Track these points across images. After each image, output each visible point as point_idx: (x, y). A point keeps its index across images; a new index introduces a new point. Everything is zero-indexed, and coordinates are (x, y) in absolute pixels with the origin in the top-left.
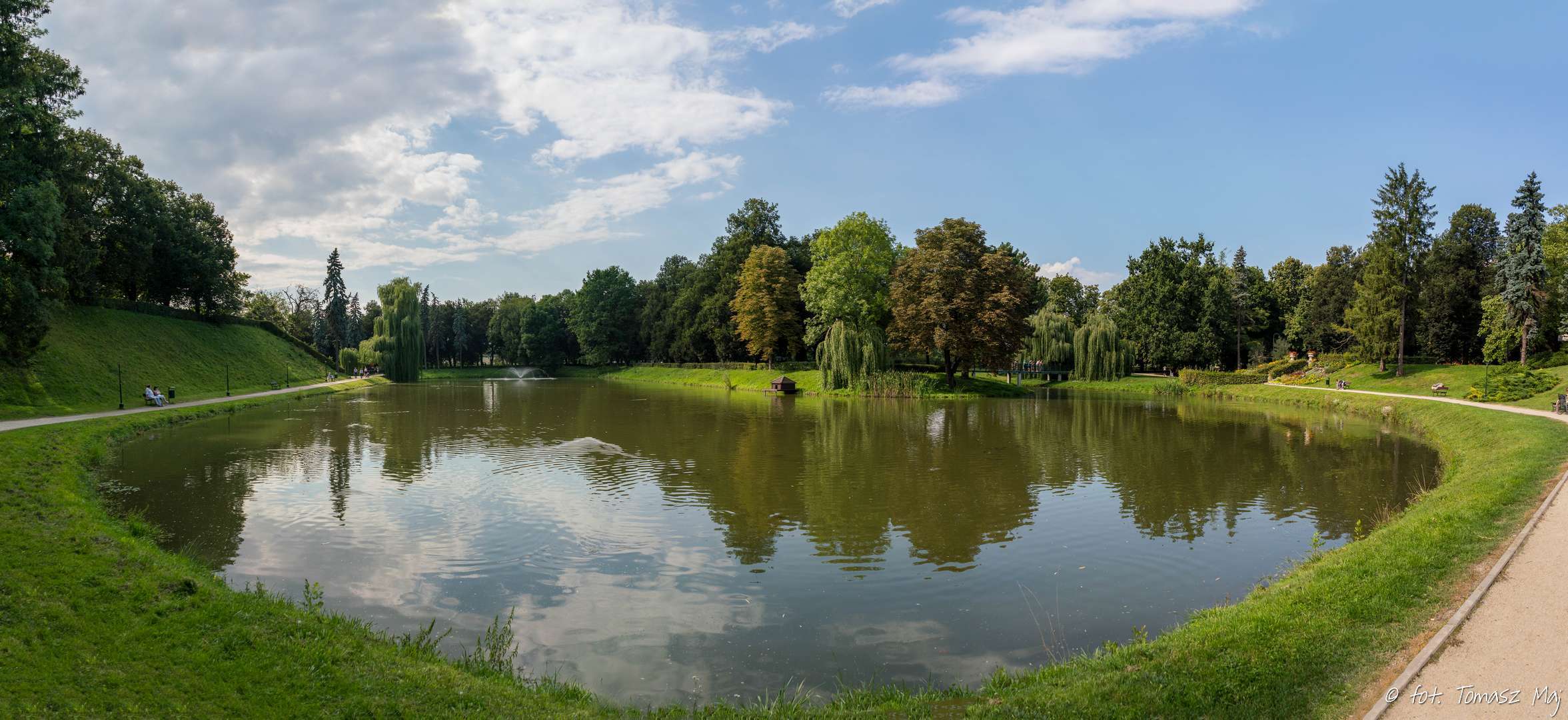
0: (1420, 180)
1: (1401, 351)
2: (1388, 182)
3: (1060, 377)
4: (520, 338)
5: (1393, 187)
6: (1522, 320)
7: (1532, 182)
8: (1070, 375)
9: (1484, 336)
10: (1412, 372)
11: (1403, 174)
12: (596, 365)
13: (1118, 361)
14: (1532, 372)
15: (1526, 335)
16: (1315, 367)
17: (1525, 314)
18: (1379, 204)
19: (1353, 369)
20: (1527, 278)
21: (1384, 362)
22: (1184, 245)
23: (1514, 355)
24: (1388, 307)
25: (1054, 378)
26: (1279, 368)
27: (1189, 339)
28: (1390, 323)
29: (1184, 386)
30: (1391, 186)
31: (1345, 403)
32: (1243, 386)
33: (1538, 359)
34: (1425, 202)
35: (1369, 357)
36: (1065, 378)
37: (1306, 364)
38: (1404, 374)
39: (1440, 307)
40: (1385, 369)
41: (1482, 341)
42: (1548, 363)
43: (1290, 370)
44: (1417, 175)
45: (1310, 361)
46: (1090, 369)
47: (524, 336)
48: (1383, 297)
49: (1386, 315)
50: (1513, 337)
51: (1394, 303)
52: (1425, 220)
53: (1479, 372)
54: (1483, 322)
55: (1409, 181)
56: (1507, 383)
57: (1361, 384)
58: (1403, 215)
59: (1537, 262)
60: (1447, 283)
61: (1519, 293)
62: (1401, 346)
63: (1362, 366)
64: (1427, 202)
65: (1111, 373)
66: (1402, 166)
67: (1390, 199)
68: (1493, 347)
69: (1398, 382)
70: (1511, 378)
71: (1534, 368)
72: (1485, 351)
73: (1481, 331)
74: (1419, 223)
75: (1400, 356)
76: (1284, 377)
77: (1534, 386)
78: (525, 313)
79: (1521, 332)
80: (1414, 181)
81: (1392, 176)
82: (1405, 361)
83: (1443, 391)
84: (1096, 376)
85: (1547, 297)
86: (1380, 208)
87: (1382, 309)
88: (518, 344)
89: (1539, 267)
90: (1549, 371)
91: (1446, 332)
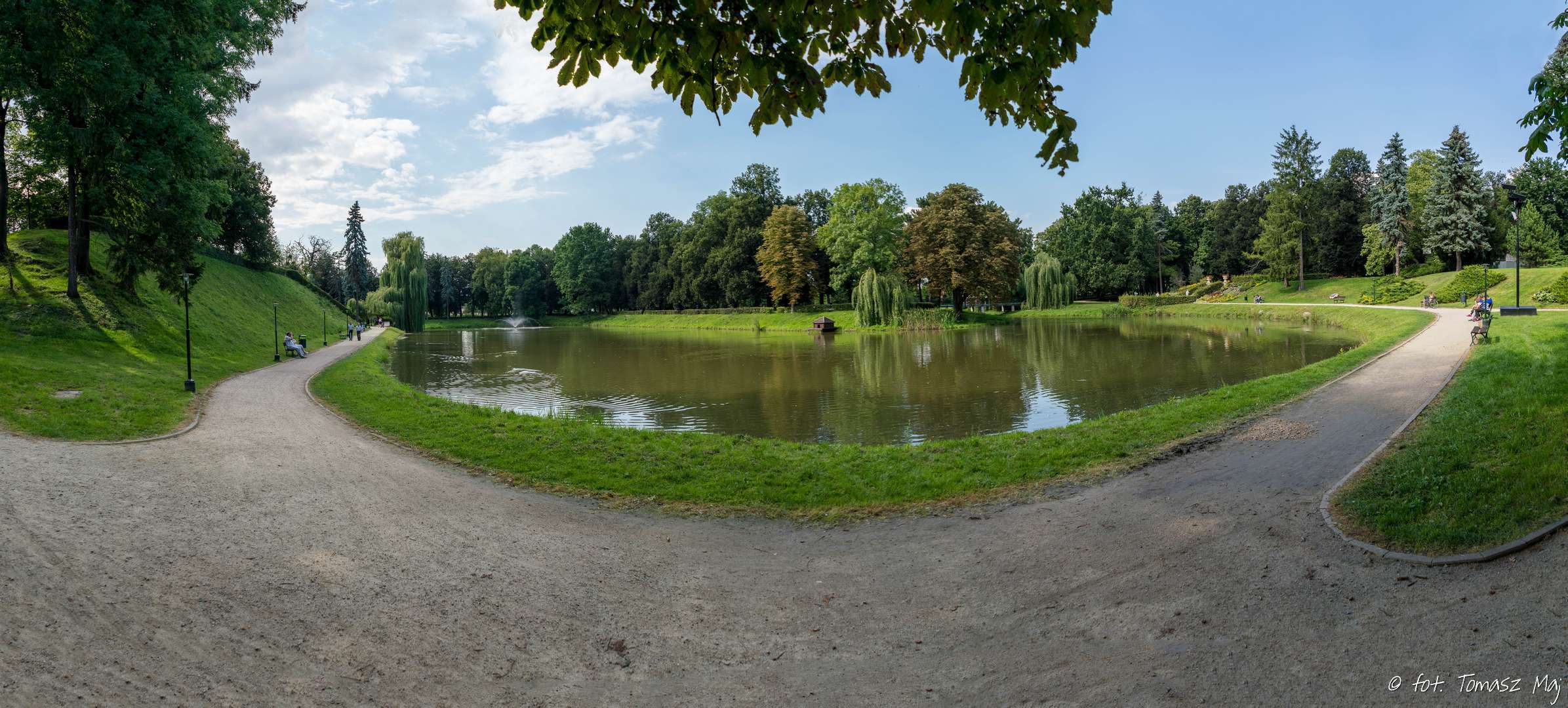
0: (1308, 138)
1: (1302, 271)
2: (1284, 141)
3: (1013, 308)
4: (504, 290)
5: (1287, 145)
6: (1395, 242)
7: (1396, 141)
8: (1022, 306)
9: (1366, 256)
10: (1311, 286)
11: (1295, 133)
12: (581, 314)
13: (1064, 292)
14: (1405, 281)
15: (1399, 252)
16: (1231, 288)
17: (1396, 239)
18: (1277, 158)
19: (1262, 287)
20: (1397, 212)
21: (1288, 280)
22: (1109, 192)
23: (1389, 269)
24: (1290, 237)
25: (1008, 309)
26: (1200, 289)
27: (1122, 270)
28: (1293, 250)
29: (1127, 309)
30: (1286, 144)
31: (1268, 313)
32: (1178, 306)
33: (1409, 271)
34: (1313, 153)
35: (1276, 277)
36: (1018, 308)
37: (1222, 285)
38: (1305, 289)
39: (1327, 233)
40: (1288, 285)
41: (1364, 259)
42: (1416, 273)
43: (1210, 291)
44: (1306, 134)
45: (1225, 283)
46: (1041, 299)
47: (509, 288)
48: (1285, 230)
49: (1289, 244)
50: (1388, 256)
51: (1295, 234)
52: (1313, 168)
53: (1366, 283)
54: (1365, 245)
55: (1299, 138)
56: (1388, 290)
57: (1272, 297)
58: (1296, 165)
59: (1403, 200)
60: (1332, 215)
61: (1392, 224)
62: (1301, 267)
63: (1269, 284)
64: (1314, 153)
65: (1059, 301)
66: (1293, 128)
67: (1285, 153)
68: (1373, 264)
69: (1300, 295)
70: (1391, 287)
71: (1406, 278)
72: (1367, 267)
73: (1363, 252)
74: (1310, 171)
75: (1301, 274)
76: (1206, 297)
77: (1408, 291)
78: (508, 266)
79: (1394, 251)
80: (1303, 138)
81: (1286, 135)
82: (1305, 278)
83: (1340, 299)
84: (1046, 306)
85: (1412, 224)
86: (1277, 160)
87: (1285, 239)
88: (502, 295)
89: (1405, 204)
90: (1417, 280)
91: (1333, 252)
